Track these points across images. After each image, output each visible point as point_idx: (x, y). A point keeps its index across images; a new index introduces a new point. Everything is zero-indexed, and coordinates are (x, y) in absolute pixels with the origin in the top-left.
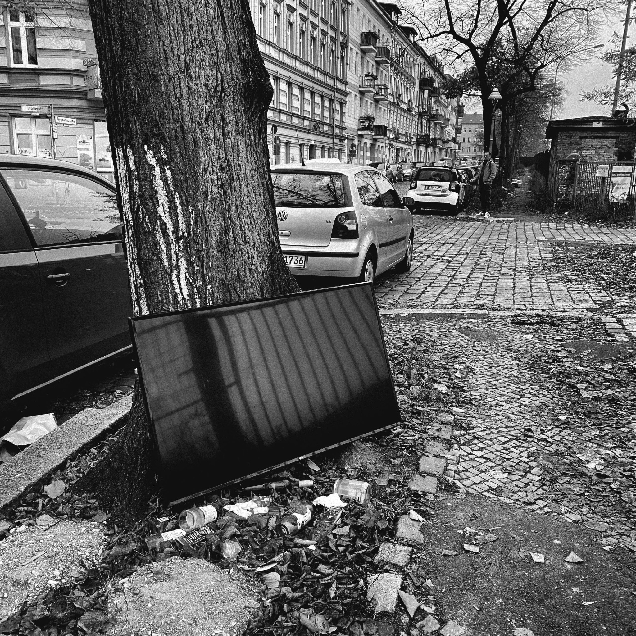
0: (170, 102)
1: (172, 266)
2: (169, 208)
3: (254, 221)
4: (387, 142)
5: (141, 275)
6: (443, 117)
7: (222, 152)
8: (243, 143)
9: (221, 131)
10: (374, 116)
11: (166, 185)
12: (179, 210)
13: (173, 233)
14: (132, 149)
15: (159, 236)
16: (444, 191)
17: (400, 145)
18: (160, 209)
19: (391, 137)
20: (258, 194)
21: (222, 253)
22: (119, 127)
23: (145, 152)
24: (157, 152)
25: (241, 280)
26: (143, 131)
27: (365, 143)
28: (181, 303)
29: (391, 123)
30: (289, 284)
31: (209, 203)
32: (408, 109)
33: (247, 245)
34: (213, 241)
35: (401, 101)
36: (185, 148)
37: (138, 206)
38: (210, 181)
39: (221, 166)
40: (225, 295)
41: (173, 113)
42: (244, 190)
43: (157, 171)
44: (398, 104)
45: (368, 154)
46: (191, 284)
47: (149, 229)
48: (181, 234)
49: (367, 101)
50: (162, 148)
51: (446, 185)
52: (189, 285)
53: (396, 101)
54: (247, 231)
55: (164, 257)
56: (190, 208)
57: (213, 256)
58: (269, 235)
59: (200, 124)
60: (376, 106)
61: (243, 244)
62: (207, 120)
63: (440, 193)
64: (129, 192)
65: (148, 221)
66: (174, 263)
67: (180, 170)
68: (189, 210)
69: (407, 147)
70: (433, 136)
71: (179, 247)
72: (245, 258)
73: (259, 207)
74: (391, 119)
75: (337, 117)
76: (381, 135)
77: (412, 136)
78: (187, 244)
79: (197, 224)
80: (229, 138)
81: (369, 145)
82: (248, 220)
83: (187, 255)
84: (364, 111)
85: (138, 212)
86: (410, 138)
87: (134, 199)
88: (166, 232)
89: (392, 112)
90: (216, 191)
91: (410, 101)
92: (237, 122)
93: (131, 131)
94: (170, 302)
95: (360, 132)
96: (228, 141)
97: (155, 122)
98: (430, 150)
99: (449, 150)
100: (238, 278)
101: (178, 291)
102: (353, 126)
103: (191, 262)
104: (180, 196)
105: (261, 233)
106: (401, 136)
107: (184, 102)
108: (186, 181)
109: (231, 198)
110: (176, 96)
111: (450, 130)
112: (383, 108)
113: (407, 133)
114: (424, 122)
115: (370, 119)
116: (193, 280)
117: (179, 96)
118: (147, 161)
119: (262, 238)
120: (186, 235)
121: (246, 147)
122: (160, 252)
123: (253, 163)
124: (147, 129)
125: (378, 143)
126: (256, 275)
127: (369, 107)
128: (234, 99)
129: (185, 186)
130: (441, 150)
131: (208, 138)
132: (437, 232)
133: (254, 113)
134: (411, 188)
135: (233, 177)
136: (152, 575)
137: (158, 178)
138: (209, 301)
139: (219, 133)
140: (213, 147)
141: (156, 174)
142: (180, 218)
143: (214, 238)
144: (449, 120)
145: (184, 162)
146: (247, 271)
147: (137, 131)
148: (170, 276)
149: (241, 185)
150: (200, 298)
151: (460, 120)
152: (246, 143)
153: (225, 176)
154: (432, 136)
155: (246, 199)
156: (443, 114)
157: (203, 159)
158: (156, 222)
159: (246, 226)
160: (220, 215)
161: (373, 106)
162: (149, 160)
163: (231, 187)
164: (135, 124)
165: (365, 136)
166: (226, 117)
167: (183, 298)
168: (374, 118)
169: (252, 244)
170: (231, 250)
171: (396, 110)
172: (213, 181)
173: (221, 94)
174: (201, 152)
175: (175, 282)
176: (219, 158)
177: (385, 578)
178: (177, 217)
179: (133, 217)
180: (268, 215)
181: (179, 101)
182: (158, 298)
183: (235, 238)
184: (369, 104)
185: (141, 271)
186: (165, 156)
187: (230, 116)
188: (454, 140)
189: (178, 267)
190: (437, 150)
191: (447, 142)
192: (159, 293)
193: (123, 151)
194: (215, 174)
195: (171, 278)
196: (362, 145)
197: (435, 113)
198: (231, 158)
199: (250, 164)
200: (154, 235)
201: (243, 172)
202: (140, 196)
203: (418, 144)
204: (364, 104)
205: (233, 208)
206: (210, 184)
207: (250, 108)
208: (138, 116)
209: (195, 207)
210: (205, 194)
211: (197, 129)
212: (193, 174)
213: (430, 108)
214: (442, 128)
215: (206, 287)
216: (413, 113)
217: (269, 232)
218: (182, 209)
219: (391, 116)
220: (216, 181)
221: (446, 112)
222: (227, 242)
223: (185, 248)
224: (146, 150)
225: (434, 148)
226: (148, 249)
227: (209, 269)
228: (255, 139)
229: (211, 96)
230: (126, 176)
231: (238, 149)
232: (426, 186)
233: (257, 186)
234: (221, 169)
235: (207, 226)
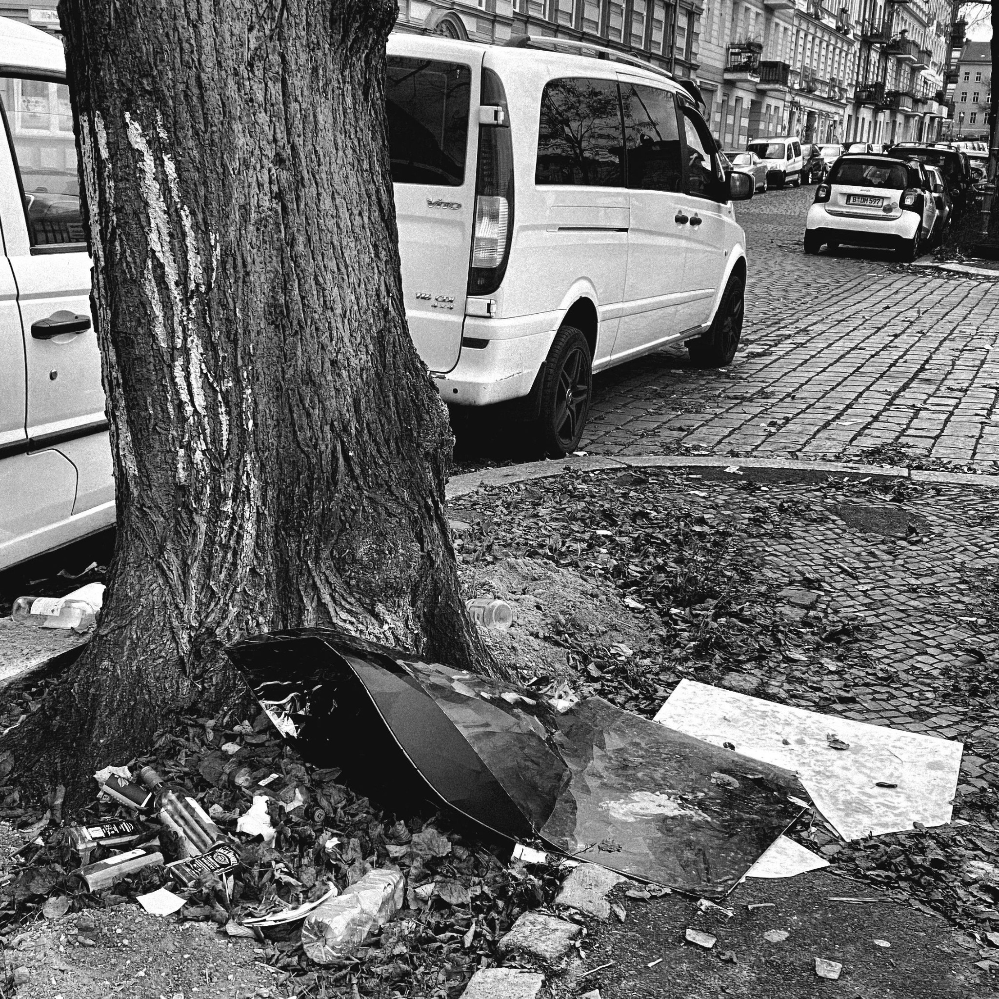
0: (175, 29)
1: (174, 348)
2: (171, 235)
3: (346, 267)
4: (788, 98)
5: (118, 362)
6: (917, 46)
7: (280, 128)
8: (326, 111)
9: (279, 85)
10: (761, 40)
11: (165, 190)
12: (190, 241)
13: (177, 284)
14: (104, 118)
15: (151, 289)
16: (888, 209)
17: (818, 106)
18: (153, 236)
19: (797, 87)
20: (356, 212)
21: (277, 327)
22: (82, 74)
23: (126, 126)
24: (148, 126)
25: (314, 383)
26: (123, 85)
27: (739, 100)
28: (191, 420)
29: (799, 57)
30: (417, 394)
31: (251, 228)
32: (838, 29)
33: (329, 313)
34: (259, 303)
35: (824, 10)
36: (205, 118)
37: (114, 229)
38: (254, 184)
39: (278, 155)
40: (281, 407)
41: (182, 49)
42: (326, 204)
43: (149, 164)
44: (817, 18)
45: (745, 122)
46: (211, 385)
47: (131, 275)
48: (192, 286)
49: (747, 9)
50: (159, 118)
51: (895, 195)
52: (208, 386)
53: (812, 10)
54: (329, 285)
55: (159, 331)
56: (212, 237)
57: (258, 333)
58: (378, 295)
59: (236, 73)
60: (768, 21)
61: (320, 310)
62: (251, 65)
63: (881, 213)
64: (99, 203)
65: (129, 259)
66: (179, 343)
67: (193, 161)
68: (209, 240)
69: (833, 109)
70: (893, 89)
71: (189, 312)
72: (325, 339)
73: (357, 239)
74: (800, 49)
75: (681, 42)
76: (776, 82)
77: (845, 85)
78: (205, 306)
79: (224, 269)
80: (296, 100)
81: (746, 104)
82: (332, 265)
83: (206, 330)
84: (739, 30)
85: (112, 242)
86: (842, 90)
87: (107, 216)
88: (165, 283)
89: (802, 34)
90: (267, 204)
91: (844, 11)
92: (315, 70)
93: (102, 83)
94: (169, 418)
95: (728, 76)
96: (294, 106)
97: (147, 67)
98: (884, 117)
99: (927, 120)
100: (309, 379)
101: (185, 397)
102: (711, 62)
103: (212, 343)
104: (193, 213)
105: (361, 290)
106: (819, 86)
107: (204, 30)
108: (205, 184)
109: (296, 221)
110: (189, 18)
111: (933, 76)
112: (782, 23)
113: (832, 79)
114: (874, 56)
115: (753, 48)
116: (215, 377)
117: (193, 16)
118: (129, 143)
119: (363, 302)
120: (203, 289)
121: (335, 119)
122: (151, 320)
123: (349, 151)
124: (132, 81)
125: (768, 101)
126: (344, 373)
127: (752, 22)
128: (309, 24)
129: (202, 193)
130: (908, 117)
131: (252, 100)
132: (858, 297)
133: (354, 50)
134: (818, 200)
135: (302, 178)
136: (76, 931)
137: (149, 176)
138: (247, 419)
139: (275, 89)
140: (263, 118)
141: (147, 169)
142: (191, 255)
143: (261, 297)
144: (929, 54)
145: (201, 146)
146: (327, 364)
147: (112, 84)
148: (171, 367)
149: (318, 194)
150: (228, 413)
151: (956, 54)
152: (334, 111)
153: (284, 175)
154: (889, 87)
155: (331, 223)
156: (918, 41)
157: (241, 141)
158: (145, 261)
159: (329, 276)
160: (274, 252)
161: (762, 19)
162: (132, 139)
163: (298, 198)
164: (110, 69)
165: (739, 84)
166: (291, 58)
167: (196, 412)
168: (760, 47)
169: (339, 311)
170: (295, 322)
171: (812, 30)
172: (260, 185)
173: (282, 14)
174: (237, 127)
175: (180, 380)
176: (275, 140)
177: (511, 978)
178: (185, 253)
179: (104, 251)
180: (377, 255)
181: (195, 27)
182: (147, 410)
183: (303, 298)
184: (752, 15)
185: (118, 355)
186: (163, 135)
187: (299, 57)
188: (940, 97)
189: (186, 352)
190: (900, 119)
191: (924, 101)
192: (149, 400)
193: (89, 120)
194: (266, 171)
195: (172, 373)
196: (732, 103)
197: (899, 38)
198: (299, 141)
199: (341, 153)
200: (141, 286)
201: (324, 168)
202: (118, 210)
203: (858, 103)
204: (741, 16)
205: (301, 239)
206: (255, 190)
207: (343, 40)
208: (113, 53)
209: (223, 236)
210: (245, 209)
211: (231, 82)
212: (220, 170)
213: (888, 26)
214: (914, 71)
215: (242, 391)
216: (850, 36)
217: (378, 291)
218: (196, 239)
219: (801, 42)
220: (266, 185)
221: (924, 36)
222: (287, 307)
223: (202, 314)
224: (128, 121)
225: (893, 114)
226: (130, 313)
227: (249, 357)
228: (354, 104)
229: (260, 17)
230: (93, 170)
231: (316, 122)
232: (849, 196)
233: (355, 197)
234: (279, 160)
235: (247, 274)
